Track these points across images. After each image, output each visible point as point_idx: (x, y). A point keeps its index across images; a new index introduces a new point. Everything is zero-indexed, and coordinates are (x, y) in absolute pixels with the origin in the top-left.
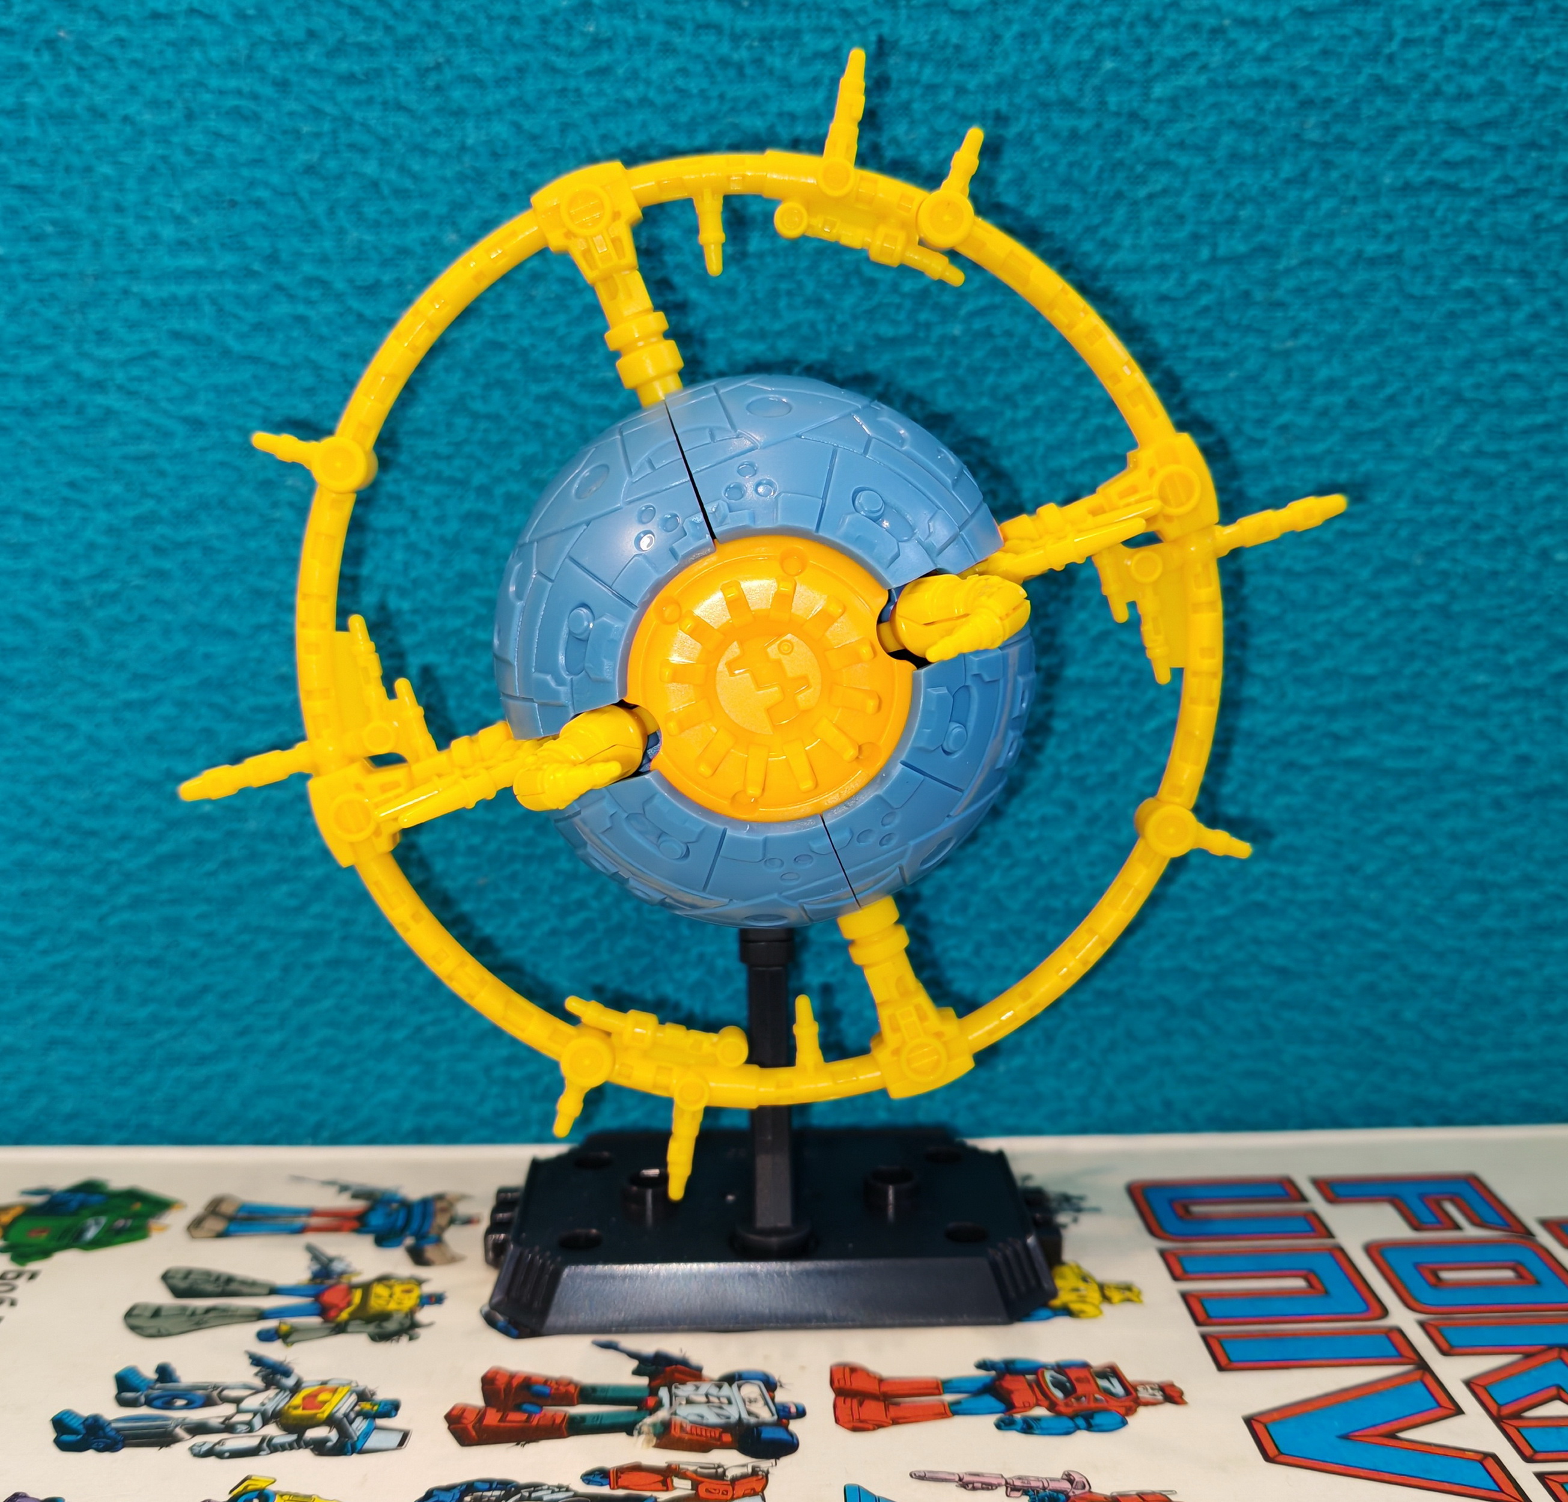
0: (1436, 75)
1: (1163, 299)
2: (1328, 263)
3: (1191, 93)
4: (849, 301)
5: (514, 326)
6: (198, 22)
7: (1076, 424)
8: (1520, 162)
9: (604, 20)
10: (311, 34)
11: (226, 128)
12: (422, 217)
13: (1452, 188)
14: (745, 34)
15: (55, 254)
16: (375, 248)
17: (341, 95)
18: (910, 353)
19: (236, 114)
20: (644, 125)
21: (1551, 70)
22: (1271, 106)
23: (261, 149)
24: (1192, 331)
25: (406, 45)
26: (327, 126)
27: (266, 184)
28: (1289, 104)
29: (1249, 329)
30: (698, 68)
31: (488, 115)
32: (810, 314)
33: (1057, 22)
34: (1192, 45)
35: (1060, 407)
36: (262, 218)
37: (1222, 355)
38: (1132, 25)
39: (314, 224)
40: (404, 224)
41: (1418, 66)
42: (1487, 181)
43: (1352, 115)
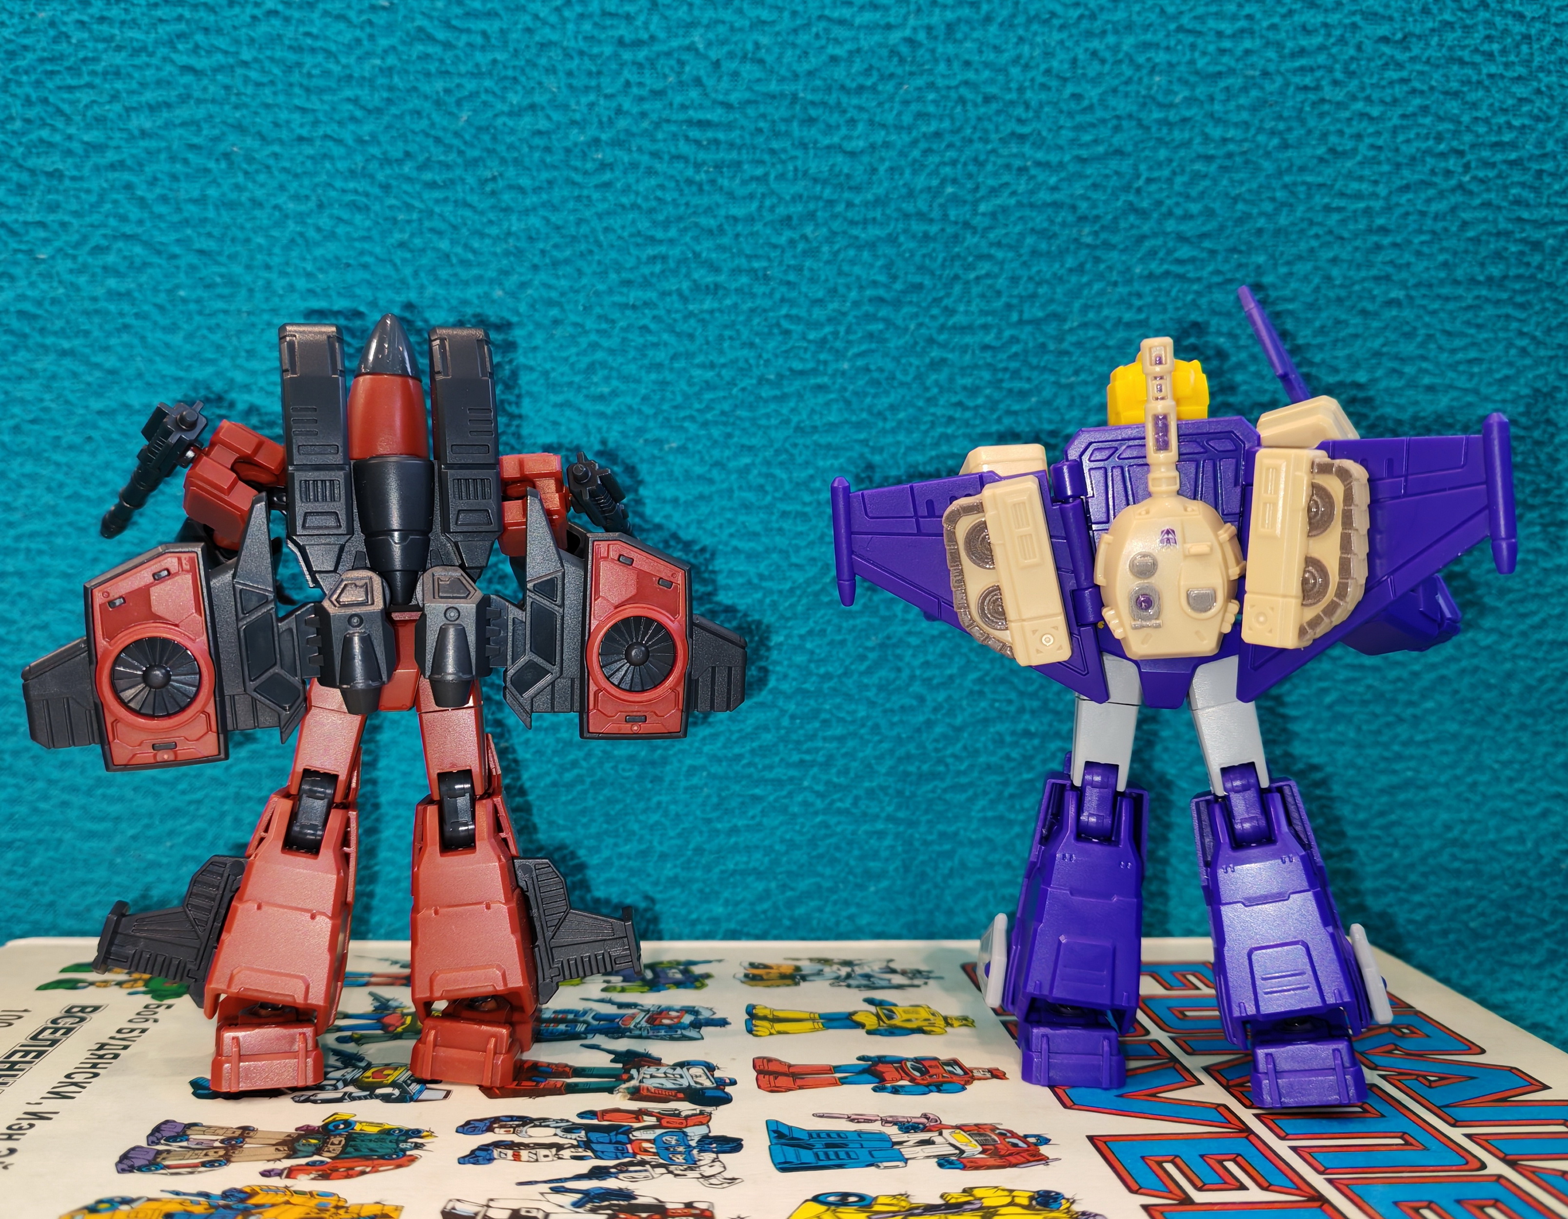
0: (1169, 202)
1: (986, 347)
2: (1099, 326)
3: (1005, 209)
4: (771, 345)
5: (540, 355)
6: (330, 144)
7: (926, 432)
8: (1226, 260)
9: (608, 150)
10: (407, 154)
11: (346, 215)
12: (479, 279)
13: (1182, 277)
14: (704, 163)
15: (221, 297)
16: (447, 300)
17: (426, 195)
18: (813, 381)
19: (354, 206)
20: (634, 222)
21: (1245, 201)
22: (1059, 219)
23: (369, 229)
24: (1005, 369)
25: (474, 163)
26: (415, 216)
27: (371, 254)
28: (1071, 219)
29: (1044, 369)
30: (672, 184)
31: (527, 212)
32: (745, 352)
33: (915, 161)
34: (1006, 178)
35: (915, 421)
36: (367, 276)
37: (1026, 386)
38: (965, 164)
39: (403, 281)
40: (466, 283)
41: (1157, 196)
42: (1205, 273)
43: (1113, 227)
